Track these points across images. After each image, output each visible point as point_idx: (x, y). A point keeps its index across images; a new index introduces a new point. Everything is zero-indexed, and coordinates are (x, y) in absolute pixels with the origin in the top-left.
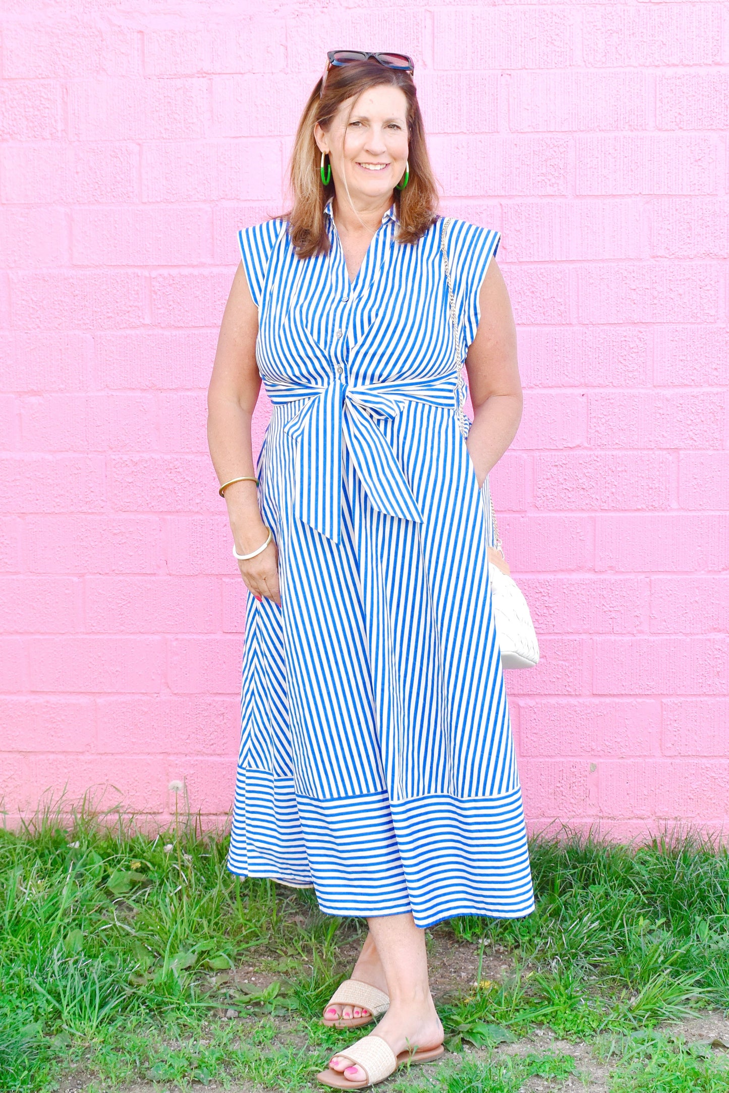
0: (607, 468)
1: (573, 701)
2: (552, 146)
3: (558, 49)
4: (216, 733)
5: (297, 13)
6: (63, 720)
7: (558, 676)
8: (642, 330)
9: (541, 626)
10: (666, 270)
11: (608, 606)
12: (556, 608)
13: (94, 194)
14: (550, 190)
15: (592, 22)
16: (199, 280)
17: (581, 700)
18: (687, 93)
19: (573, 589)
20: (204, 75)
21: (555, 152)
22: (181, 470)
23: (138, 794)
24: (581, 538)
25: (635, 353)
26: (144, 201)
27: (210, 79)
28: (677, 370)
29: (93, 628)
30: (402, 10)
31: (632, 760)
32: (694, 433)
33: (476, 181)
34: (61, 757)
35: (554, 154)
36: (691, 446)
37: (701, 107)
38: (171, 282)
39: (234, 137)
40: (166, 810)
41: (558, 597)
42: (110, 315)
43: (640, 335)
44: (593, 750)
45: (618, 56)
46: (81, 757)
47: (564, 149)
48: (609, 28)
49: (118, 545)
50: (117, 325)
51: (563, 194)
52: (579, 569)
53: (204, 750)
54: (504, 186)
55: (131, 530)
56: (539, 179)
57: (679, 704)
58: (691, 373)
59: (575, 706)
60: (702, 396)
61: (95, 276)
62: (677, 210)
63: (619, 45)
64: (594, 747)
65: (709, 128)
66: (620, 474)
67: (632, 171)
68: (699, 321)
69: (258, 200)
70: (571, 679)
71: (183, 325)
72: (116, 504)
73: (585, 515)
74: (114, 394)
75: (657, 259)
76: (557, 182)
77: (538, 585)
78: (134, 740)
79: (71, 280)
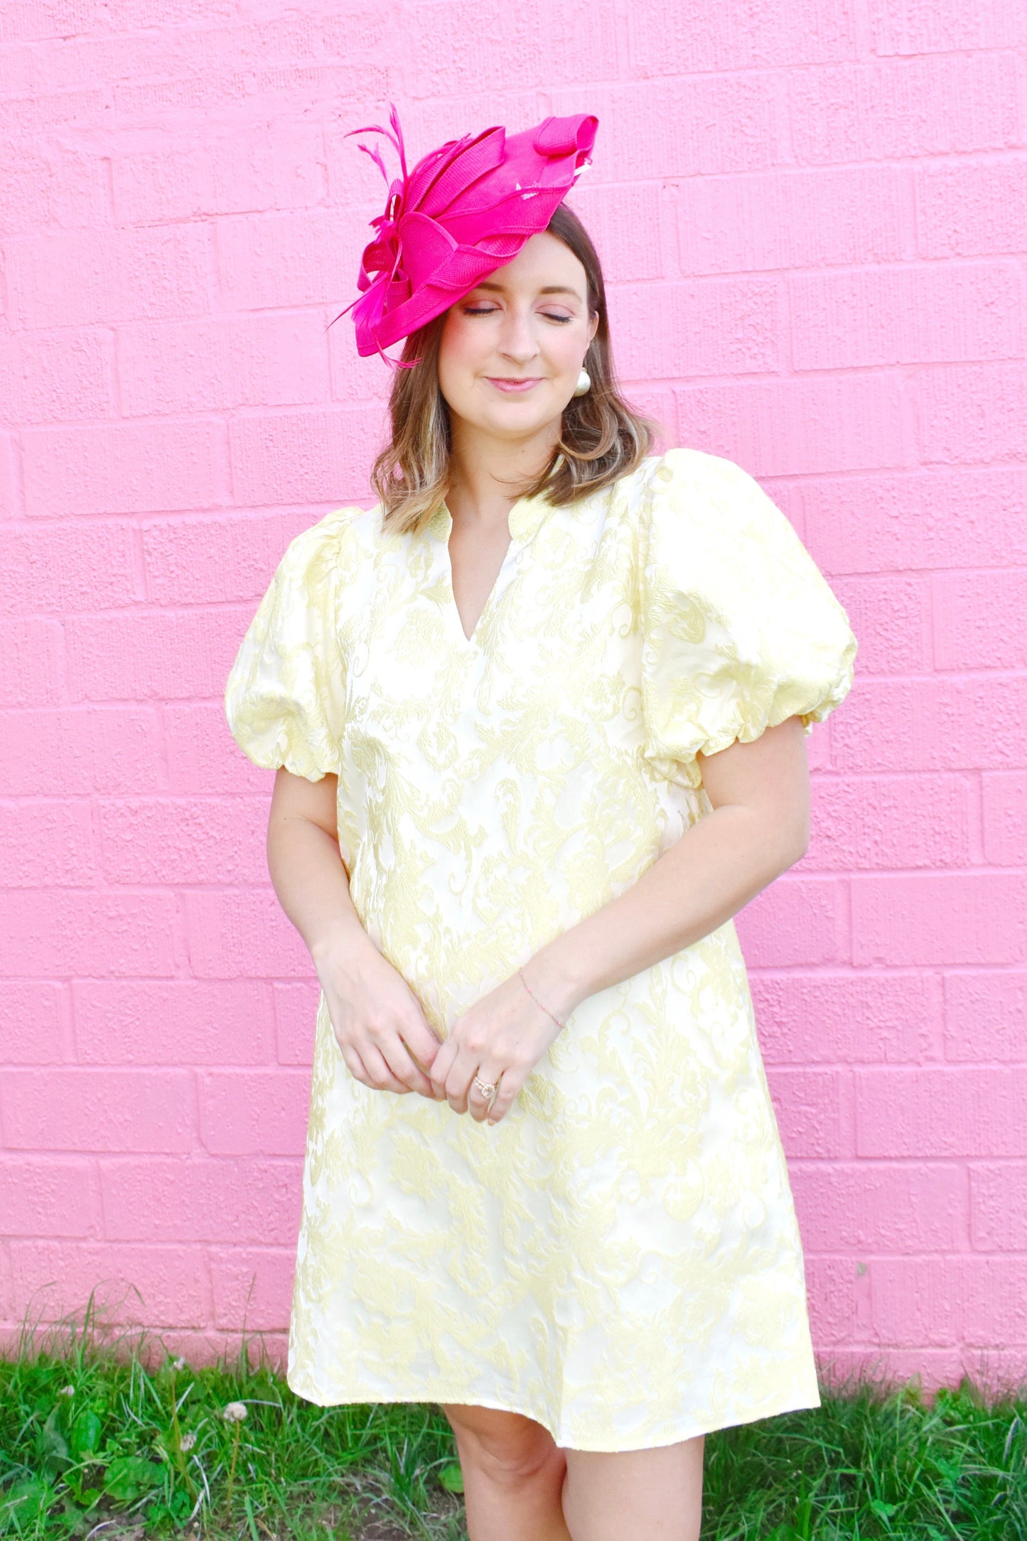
0: (865, 803)
1: (825, 1167)
2: (750, 295)
3: (751, 140)
4: (277, 1214)
5: (338, 112)
6: (53, 1191)
7: (800, 1129)
8: (912, 581)
9: (769, 1052)
10: (946, 484)
11: (875, 1020)
12: (793, 1023)
13: (52, 408)
14: (751, 365)
15: (804, 94)
16: (212, 532)
17: (838, 1166)
18: (966, 197)
19: (818, 994)
20: (204, 217)
21: (756, 303)
22: (202, 820)
23: (168, 1300)
24: (828, 914)
25: (902, 618)
26: (125, 415)
27: (212, 223)
28: (973, 643)
29: (87, 1057)
30: (500, 96)
31: (924, 1257)
32: (1004, 743)
33: (632, 356)
34: (55, 1244)
35: (755, 307)
36: (1001, 763)
37: (990, 218)
38: (172, 536)
39: (253, 310)
40: (211, 1323)
41: (794, 1007)
42: (84, 589)
43: (909, 589)
44: (860, 1242)
45: (848, 145)
46: (83, 1245)
47: (772, 299)
48: (833, 101)
49: (115, 935)
50: (96, 604)
51: (773, 369)
52: (828, 961)
53: (261, 1238)
54: (677, 362)
55: (134, 911)
56: (733, 348)
57: (997, 1172)
58: (995, 648)
59: (829, 1175)
60: (1015, 684)
61: (60, 532)
62: (959, 386)
63: (850, 127)
64: (863, 1238)
65: (1005, 250)
66: (886, 812)
67: (882, 326)
68: (1005, 562)
69: (295, 405)
70: (821, 1134)
71: (193, 601)
72: (110, 874)
73: (833, 878)
74: (97, 707)
75: (930, 466)
76: (762, 351)
77: (761, 988)
78: (157, 1222)
79: (25, 540)
